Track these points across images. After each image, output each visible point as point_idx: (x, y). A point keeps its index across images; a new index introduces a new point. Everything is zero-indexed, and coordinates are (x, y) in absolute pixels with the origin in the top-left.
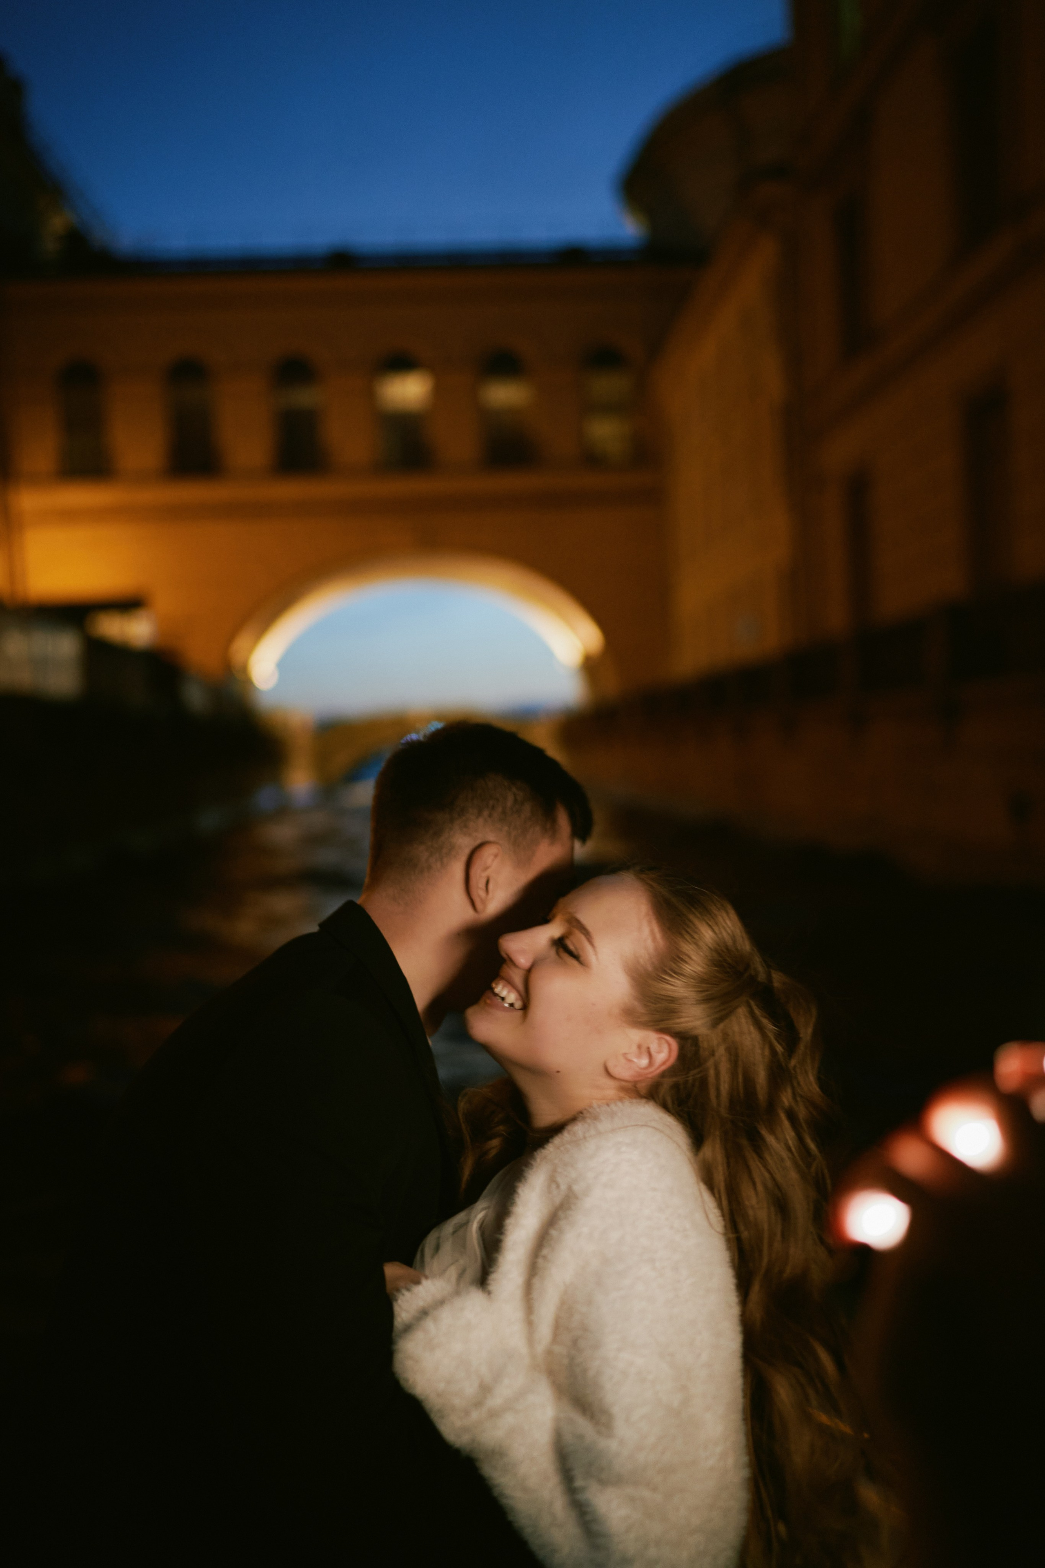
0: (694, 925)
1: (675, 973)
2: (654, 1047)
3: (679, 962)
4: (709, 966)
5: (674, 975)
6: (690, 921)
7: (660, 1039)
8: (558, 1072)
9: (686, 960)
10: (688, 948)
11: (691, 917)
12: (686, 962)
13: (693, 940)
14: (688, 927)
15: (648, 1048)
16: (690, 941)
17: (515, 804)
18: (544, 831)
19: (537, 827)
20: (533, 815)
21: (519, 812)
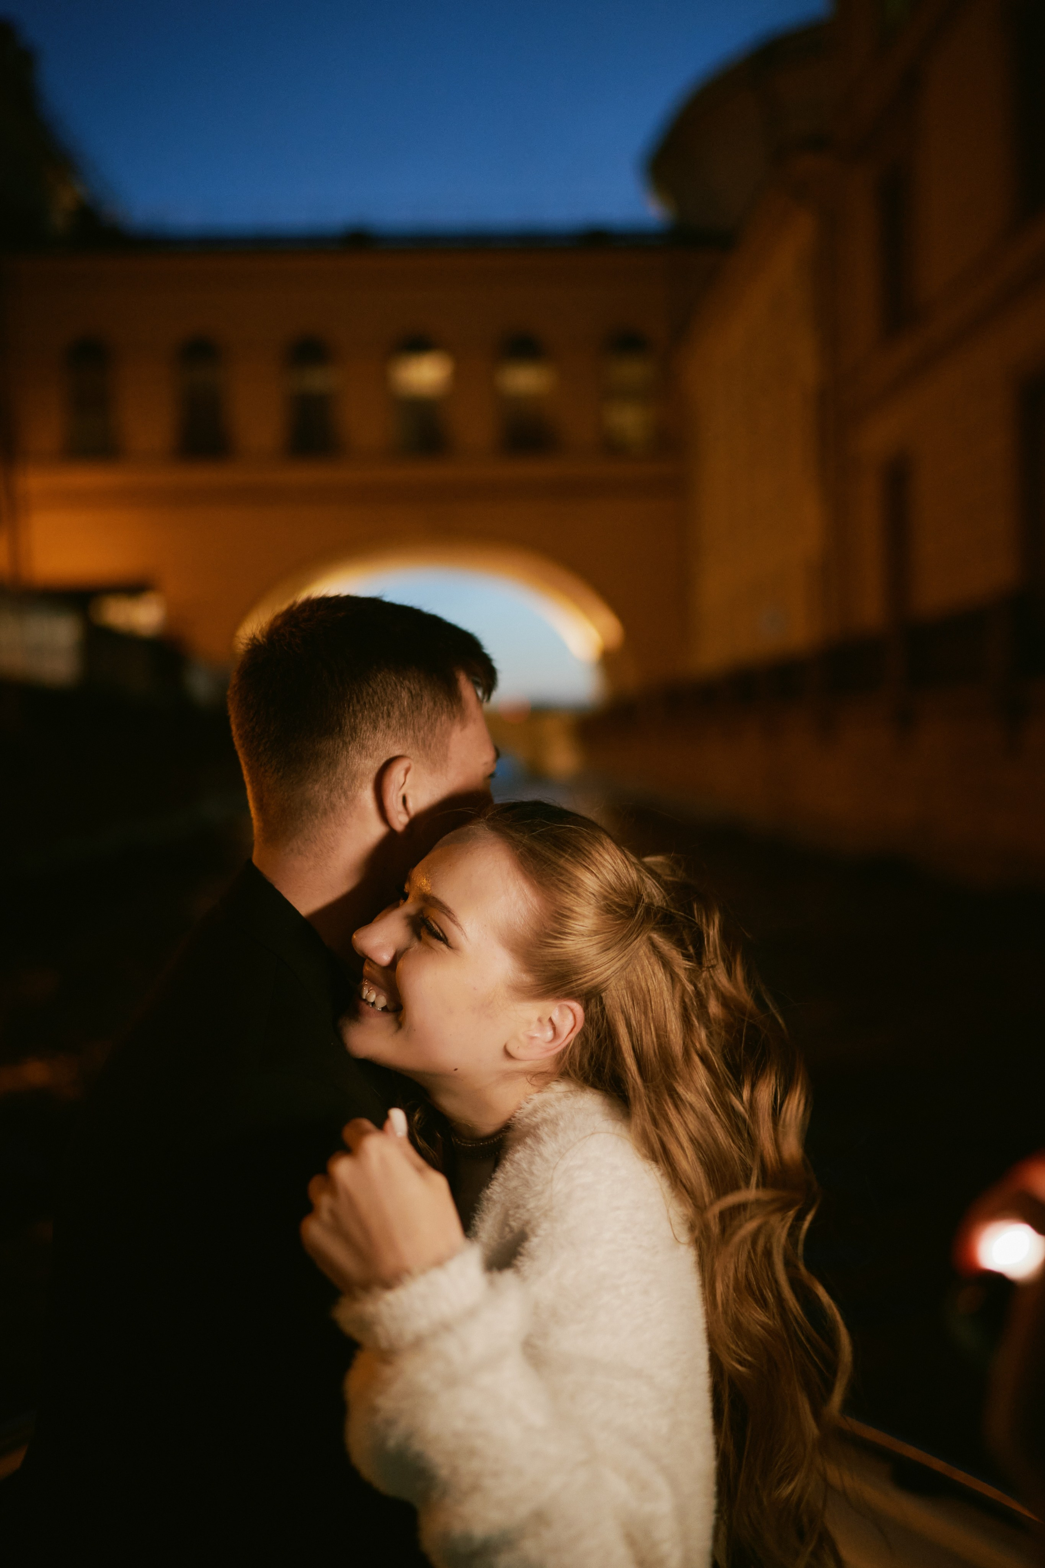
0: (567, 871)
1: (559, 933)
2: (556, 1016)
3: (562, 919)
4: (599, 915)
5: (559, 936)
6: (563, 868)
7: (560, 1007)
8: (456, 1070)
9: (568, 914)
10: (570, 900)
11: (562, 862)
12: (568, 917)
13: (570, 888)
14: (561, 875)
15: (550, 1020)
16: (568, 891)
17: (412, 698)
18: (452, 717)
19: (443, 716)
20: (435, 704)
21: (419, 708)
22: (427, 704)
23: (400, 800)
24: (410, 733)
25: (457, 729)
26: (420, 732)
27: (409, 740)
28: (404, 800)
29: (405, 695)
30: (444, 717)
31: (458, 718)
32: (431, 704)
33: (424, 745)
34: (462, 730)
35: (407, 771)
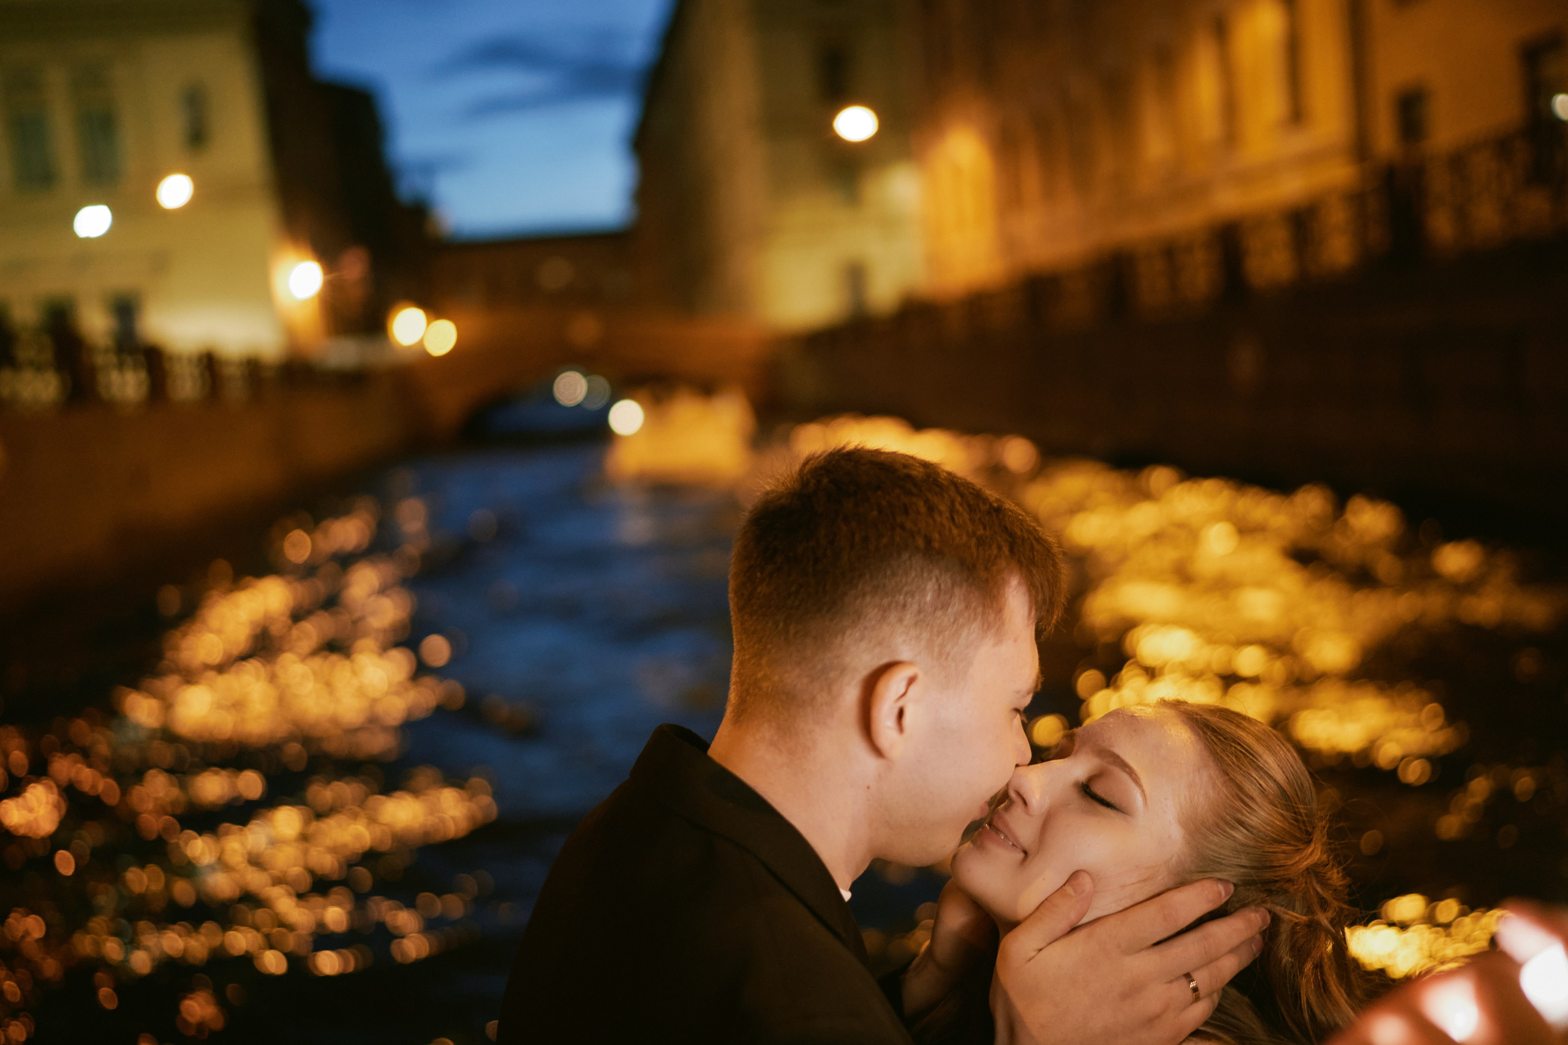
17: (939, 595)
18: (986, 627)
19: (975, 624)
20: (967, 607)
21: (945, 606)
22: (957, 605)
23: (895, 712)
24: (925, 635)
25: (989, 642)
26: (938, 636)
27: (923, 643)
28: (901, 714)
29: (931, 586)
30: (975, 626)
31: (993, 630)
32: (962, 606)
33: (940, 654)
34: (995, 645)
35: (911, 681)
